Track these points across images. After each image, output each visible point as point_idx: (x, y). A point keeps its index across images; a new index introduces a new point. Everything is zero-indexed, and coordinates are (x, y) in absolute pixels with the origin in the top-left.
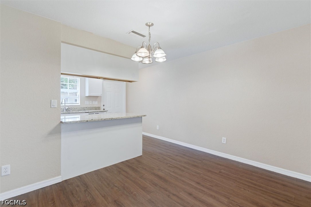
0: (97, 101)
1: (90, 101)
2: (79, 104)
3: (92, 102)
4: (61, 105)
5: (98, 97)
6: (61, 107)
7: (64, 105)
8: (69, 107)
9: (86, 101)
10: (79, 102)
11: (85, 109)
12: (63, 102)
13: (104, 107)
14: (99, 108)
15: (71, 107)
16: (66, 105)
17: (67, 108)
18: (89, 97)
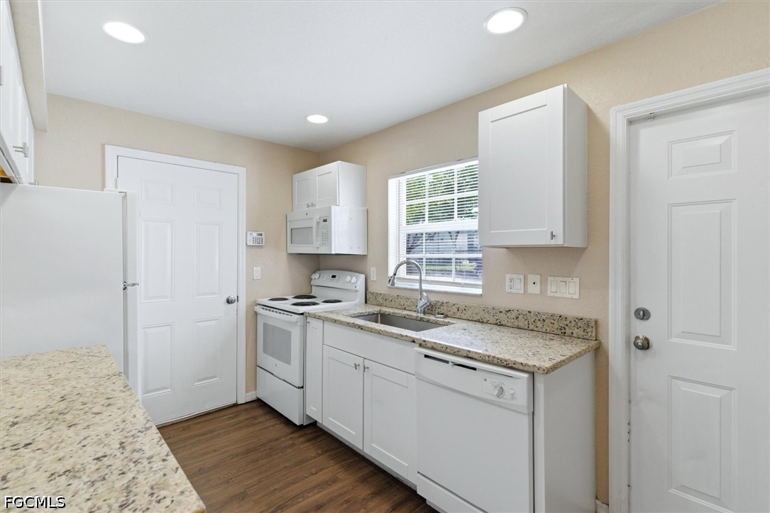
0: (577, 280)
1: (531, 278)
2: (481, 291)
3: (544, 282)
9: (508, 276)
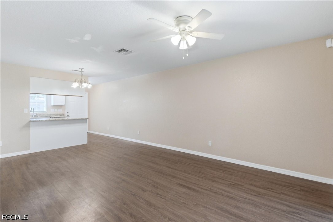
0: (62, 109)
1: (55, 109)
2: (46, 112)
3: (57, 110)
4: (30, 112)
5: (62, 106)
6: (30, 114)
7: (33, 112)
8: (37, 114)
9: (52, 109)
10: (45, 109)
11: (51, 115)
12: (32, 110)
13: (68, 114)
14: (63, 114)
15: (38, 114)
16: (34, 112)
17: (35, 114)
18: (54, 106)
